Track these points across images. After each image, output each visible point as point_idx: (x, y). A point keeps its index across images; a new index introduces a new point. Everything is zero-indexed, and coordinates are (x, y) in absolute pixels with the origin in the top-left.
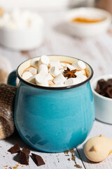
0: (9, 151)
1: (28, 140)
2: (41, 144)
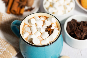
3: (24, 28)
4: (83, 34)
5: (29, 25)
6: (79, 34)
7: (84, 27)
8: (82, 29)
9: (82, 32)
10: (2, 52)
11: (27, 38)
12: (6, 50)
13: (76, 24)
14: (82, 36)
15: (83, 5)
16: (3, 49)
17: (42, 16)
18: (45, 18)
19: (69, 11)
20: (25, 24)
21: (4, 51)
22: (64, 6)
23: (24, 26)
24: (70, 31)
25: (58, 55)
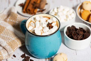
0: (21, 56)
1: (30, 52)
2: (35, 55)
3: (30, 24)
4: (79, 36)
5: (34, 22)
6: (76, 36)
7: (81, 32)
8: (78, 33)
9: (78, 35)
10: (11, 40)
11: (31, 30)
12: (14, 39)
13: (74, 29)
14: (78, 37)
15: (82, 17)
16: (12, 38)
17: (46, 17)
18: (48, 18)
19: (70, 20)
20: (31, 21)
21: (12, 40)
22: (66, 16)
23: (30, 22)
24: (68, 34)
25: (56, 50)
